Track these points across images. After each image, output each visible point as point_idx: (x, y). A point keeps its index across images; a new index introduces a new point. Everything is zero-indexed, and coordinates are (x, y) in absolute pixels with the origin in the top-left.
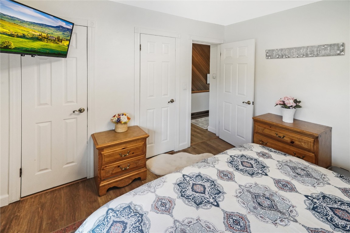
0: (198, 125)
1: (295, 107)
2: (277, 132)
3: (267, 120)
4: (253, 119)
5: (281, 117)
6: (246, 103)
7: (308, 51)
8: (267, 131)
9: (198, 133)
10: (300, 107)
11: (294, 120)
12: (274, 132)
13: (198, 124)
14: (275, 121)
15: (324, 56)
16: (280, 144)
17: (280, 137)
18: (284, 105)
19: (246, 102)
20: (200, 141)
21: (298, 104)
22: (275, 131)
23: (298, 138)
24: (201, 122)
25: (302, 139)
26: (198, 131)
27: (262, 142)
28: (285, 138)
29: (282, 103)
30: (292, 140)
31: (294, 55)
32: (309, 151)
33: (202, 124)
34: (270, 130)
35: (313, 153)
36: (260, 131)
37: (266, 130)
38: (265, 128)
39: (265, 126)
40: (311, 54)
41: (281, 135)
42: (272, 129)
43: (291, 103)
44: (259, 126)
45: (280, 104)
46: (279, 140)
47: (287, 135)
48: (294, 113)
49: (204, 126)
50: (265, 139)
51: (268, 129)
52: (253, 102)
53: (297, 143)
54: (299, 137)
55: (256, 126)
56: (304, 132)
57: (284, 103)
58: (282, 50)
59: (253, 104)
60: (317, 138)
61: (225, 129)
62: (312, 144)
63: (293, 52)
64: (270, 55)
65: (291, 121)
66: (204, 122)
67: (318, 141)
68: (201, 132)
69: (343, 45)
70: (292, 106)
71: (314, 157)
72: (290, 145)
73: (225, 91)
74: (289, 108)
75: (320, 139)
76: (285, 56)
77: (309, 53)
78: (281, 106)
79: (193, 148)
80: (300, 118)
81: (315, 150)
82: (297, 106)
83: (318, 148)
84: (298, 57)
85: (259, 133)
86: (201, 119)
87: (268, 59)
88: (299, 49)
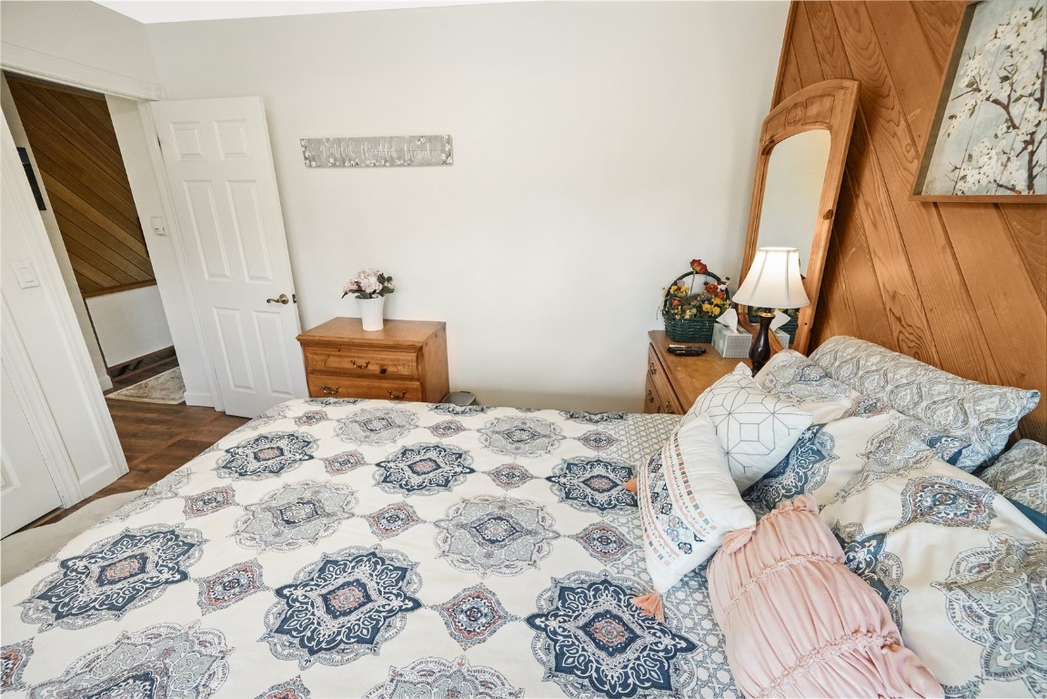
0: (146, 400)
1: (382, 293)
2: (353, 357)
3: (331, 335)
4: (298, 340)
5: (360, 321)
6: (277, 301)
7: (393, 149)
8: (334, 362)
9: (154, 422)
10: (391, 291)
11: (386, 321)
12: (346, 359)
13: (146, 397)
14: (347, 334)
15: (421, 165)
16: (362, 383)
17: (360, 367)
18: (361, 293)
19: (277, 297)
20: (164, 444)
21: (386, 284)
22: (349, 357)
23: (391, 360)
24: (156, 389)
25: (399, 360)
26: (149, 415)
27: (329, 388)
28: (370, 367)
29: (355, 287)
30: (383, 365)
31: (366, 159)
32: (411, 378)
33: (164, 393)
34: (340, 356)
35: (418, 380)
36: (320, 366)
37: (332, 359)
38: (329, 355)
39: (326, 351)
40: (399, 158)
41: (362, 362)
42: (344, 354)
43: (371, 284)
44: (315, 354)
45: (351, 291)
46: (361, 373)
47: (373, 358)
48: (382, 309)
49: (171, 397)
50: (332, 382)
51: (334, 355)
52: (294, 296)
53: (391, 369)
54: (392, 357)
55: (308, 354)
56: (400, 343)
57: (359, 286)
58: (338, 141)
59: (295, 302)
60: (421, 349)
61: (236, 386)
62: (415, 364)
63: (364, 149)
64: (314, 154)
65: (378, 326)
66: (170, 384)
67: (422, 355)
68: (163, 417)
69: (449, 141)
70: (374, 292)
71: (420, 387)
72: (380, 378)
73: (211, 275)
74: (370, 296)
75: (426, 350)
76: (350, 162)
77: (395, 155)
78: (356, 294)
79: (141, 470)
80: (397, 315)
81: (420, 372)
82: (385, 291)
83: (423, 368)
84: (375, 165)
85: (319, 371)
86: (157, 379)
87: (311, 170)
88: (375, 141)
